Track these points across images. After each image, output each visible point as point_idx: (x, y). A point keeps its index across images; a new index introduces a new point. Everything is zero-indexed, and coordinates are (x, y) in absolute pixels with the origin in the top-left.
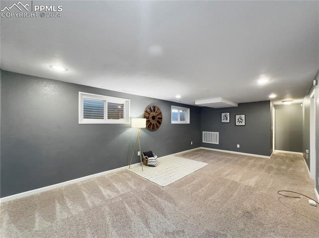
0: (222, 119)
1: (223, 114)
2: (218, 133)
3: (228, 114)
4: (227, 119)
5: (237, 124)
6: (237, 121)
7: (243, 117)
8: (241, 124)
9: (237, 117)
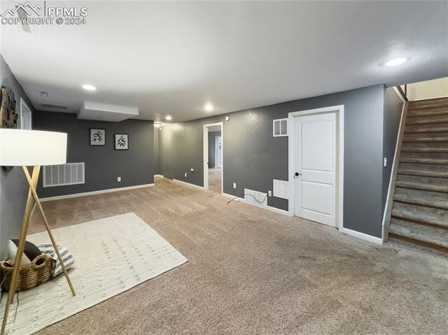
0: (92, 138)
1: (93, 132)
2: (83, 164)
3: (103, 132)
4: (100, 139)
5: (118, 147)
6: (117, 143)
7: (125, 137)
8: (122, 147)
9: (118, 137)
